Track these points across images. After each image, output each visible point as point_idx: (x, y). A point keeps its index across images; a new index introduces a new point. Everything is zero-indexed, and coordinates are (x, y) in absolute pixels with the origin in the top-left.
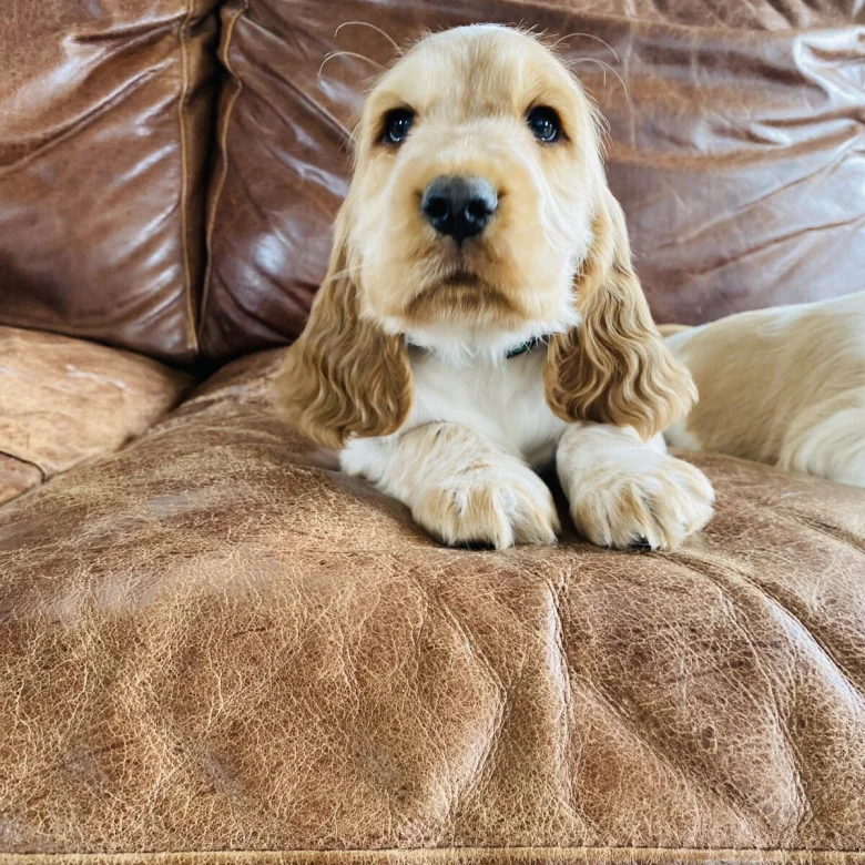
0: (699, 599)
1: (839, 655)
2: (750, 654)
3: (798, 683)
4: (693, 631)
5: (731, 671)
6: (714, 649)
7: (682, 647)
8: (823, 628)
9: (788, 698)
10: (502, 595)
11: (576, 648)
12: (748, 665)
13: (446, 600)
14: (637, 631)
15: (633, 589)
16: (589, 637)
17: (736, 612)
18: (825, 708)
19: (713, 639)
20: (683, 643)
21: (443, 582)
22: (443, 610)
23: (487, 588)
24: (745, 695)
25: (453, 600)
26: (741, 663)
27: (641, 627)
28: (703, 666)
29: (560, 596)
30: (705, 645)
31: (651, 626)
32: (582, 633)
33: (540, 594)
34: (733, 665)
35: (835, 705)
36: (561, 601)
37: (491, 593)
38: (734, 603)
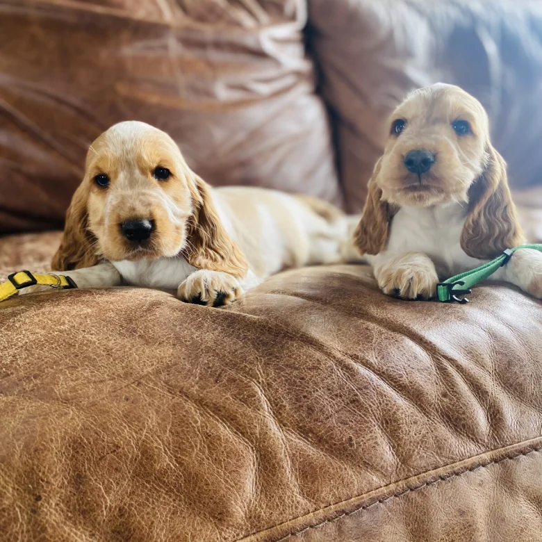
0: (326, 371)
1: (393, 384)
2: (357, 395)
3: (380, 403)
4: (329, 390)
5: (351, 406)
6: (341, 396)
7: (327, 399)
8: (383, 373)
9: (379, 412)
10: (235, 395)
11: (280, 414)
12: (358, 401)
13: (208, 406)
14: (305, 397)
15: (295, 373)
16: (285, 406)
17: (344, 374)
18: (395, 413)
19: (339, 391)
20: (326, 397)
21: (201, 395)
22: (209, 413)
23: (225, 393)
24: (360, 416)
25: (212, 405)
26: (354, 401)
27: (305, 394)
28: (339, 406)
29: (263, 387)
30: (336, 395)
31: (310, 392)
32: (281, 405)
33: (253, 390)
34: (351, 402)
35: (398, 410)
36: (264, 390)
37: (228, 396)
38: (342, 369)
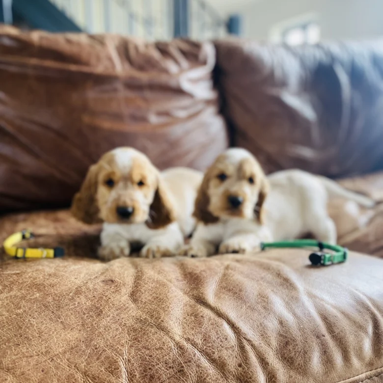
0: (167, 351)
2: (183, 367)
3: (197, 372)
4: (166, 363)
5: (178, 374)
6: (173, 368)
7: (163, 370)
9: (195, 378)
10: (106, 369)
11: (132, 380)
12: (183, 371)
13: (89, 376)
14: (150, 369)
15: (147, 352)
16: (136, 376)
17: (178, 352)
18: (205, 379)
19: (172, 364)
21: (86, 369)
22: (88, 381)
23: (101, 367)
24: (183, 381)
25: (91, 376)
26: (181, 371)
27: (150, 367)
28: (170, 375)
29: (125, 362)
30: (170, 367)
31: (154, 365)
32: (134, 375)
33: (118, 364)
34: (179, 372)
35: (207, 376)
36: (126, 364)
37: (103, 369)
38: (177, 349)
